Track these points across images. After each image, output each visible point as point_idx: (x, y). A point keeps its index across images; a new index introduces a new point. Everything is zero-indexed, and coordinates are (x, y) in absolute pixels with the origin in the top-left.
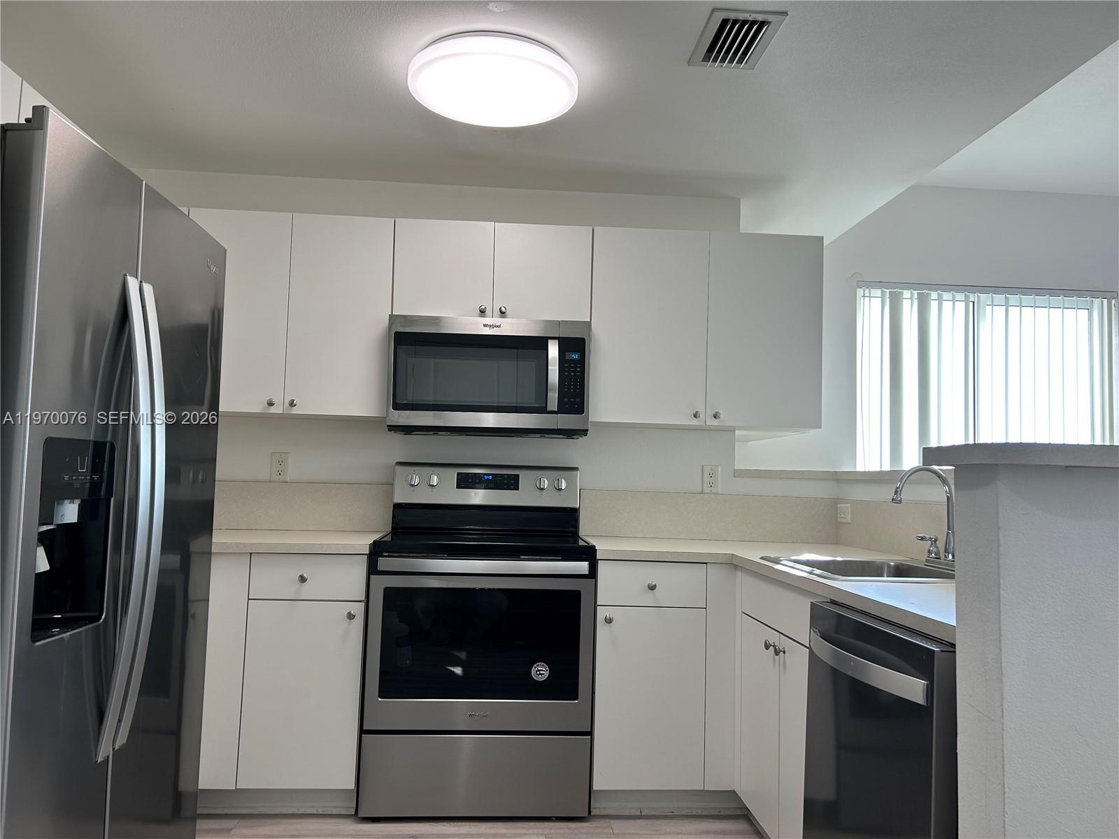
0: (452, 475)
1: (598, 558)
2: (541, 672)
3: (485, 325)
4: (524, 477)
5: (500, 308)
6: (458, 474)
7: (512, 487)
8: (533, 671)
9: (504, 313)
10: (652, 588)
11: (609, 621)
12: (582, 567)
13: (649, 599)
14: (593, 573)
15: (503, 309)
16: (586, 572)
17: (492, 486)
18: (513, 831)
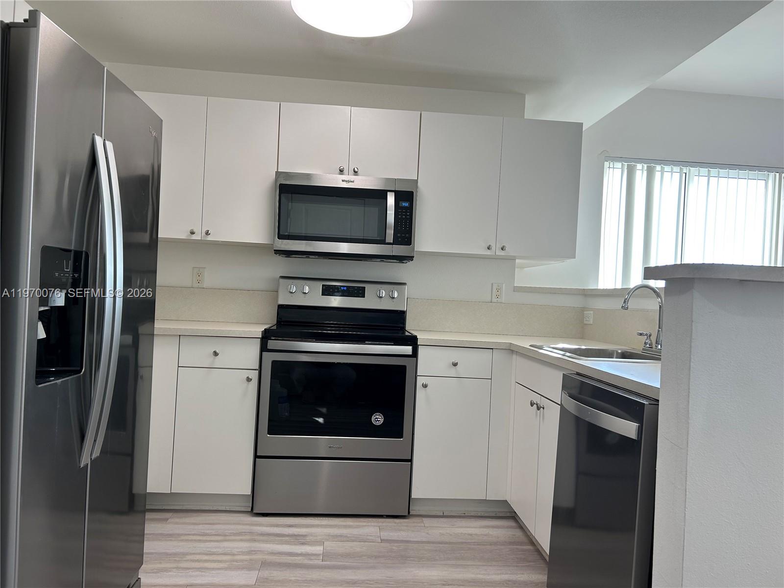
0: (319, 286)
1: (418, 344)
2: (378, 419)
3: (343, 181)
4: (369, 289)
5: (354, 169)
6: (323, 285)
7: (361, 295)
8: (373, 418)
9: (357, 172)
10: (455, 365)
11: (425, 386)
12: (408, 350)
13: (453, 372)
14: (415, 354)
15: (356, 169)
16: (410, 353)
17: (347, 294)
18: (357, 524)
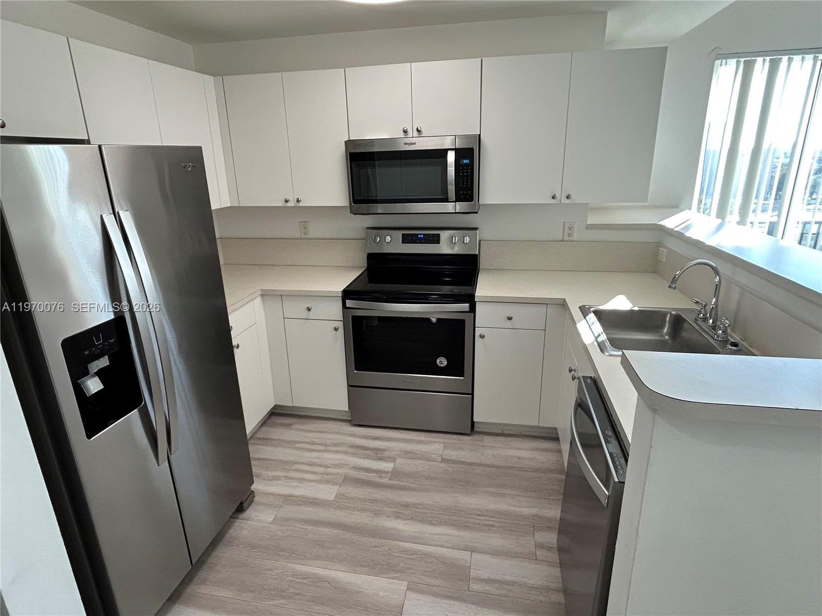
0: (399, 234)
1: (476, 300)
2: (442, 362)
3: (405, 144)
4: (444, 235)
5: (417, 128)
6: (402, 234)
7: (436, 242)
8: (438, 361)
9: (420, 131)
10: (510, 319)
11: (482, 337)
12: (465, 307)
13: (509, 324)
14: (473, 309)
15: (419, 128)
16: (467, 309)
17: (423, 241)
18: (430, 439)
